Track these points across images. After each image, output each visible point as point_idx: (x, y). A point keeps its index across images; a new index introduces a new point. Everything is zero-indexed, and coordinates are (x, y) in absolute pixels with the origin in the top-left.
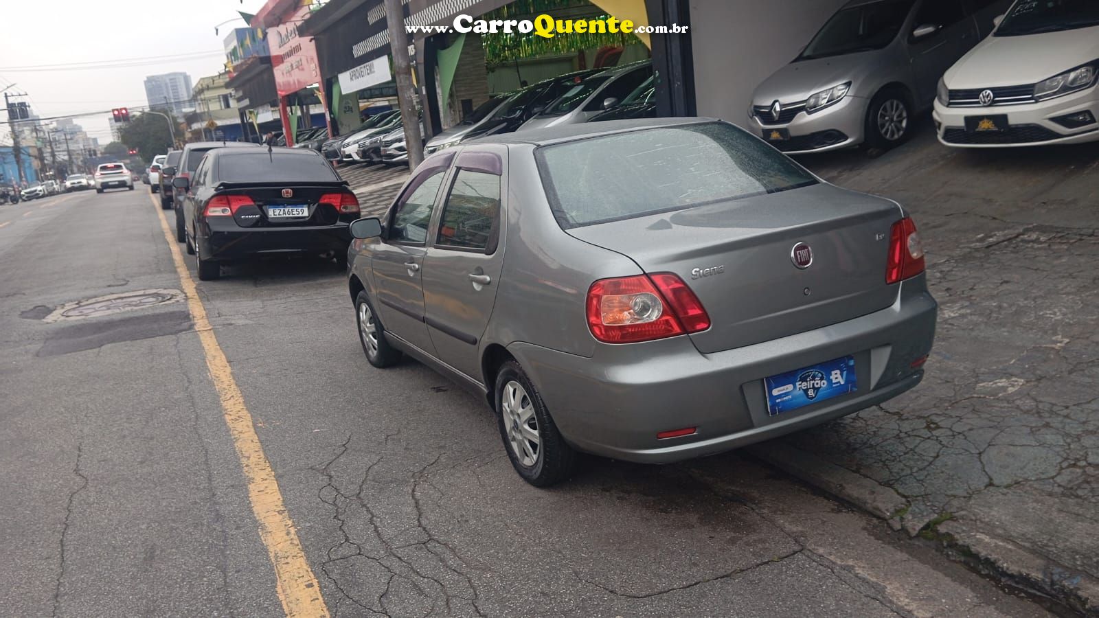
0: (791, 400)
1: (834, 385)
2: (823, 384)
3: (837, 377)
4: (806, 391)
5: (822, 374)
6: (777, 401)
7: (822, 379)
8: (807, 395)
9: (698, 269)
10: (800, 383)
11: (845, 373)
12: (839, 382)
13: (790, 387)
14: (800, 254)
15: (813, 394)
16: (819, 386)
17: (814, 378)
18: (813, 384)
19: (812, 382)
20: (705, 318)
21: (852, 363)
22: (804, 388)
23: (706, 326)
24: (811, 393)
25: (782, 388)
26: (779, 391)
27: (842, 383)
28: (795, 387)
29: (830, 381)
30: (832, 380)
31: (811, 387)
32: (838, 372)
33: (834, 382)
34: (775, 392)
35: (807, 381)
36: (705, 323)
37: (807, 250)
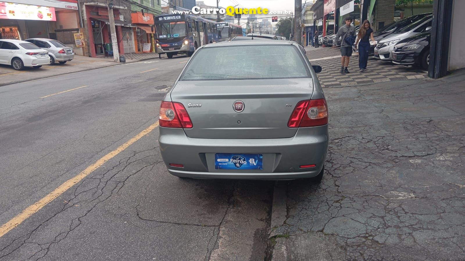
0: (227, 165)
1: (250, 165)
2: (245, 163)
3: (252, 161)
4: (235, 164)
5: (245, 159)
6: (219, 164)
7: (244, 160)
8: (236, 166)
9: (191, 104)
10: (233, 159)
11: (257, 161)
12: (253, 164)
13: (227, 160)
14: (237, 106)
15: (239, 165)
16: (242, 163)
17: (240, 159)
18: (239, 162)
19: (239, 161)
20: (190, 123)
21: (261, 157)
22: (234, 162)
23: (191, 127)
24: (238, 165)
25: (223, 159)
26: (220, 160)
27: (255, 164)
28: (229, 160)
29: (248, 163)
30: (249, 162)
31: (238, 162)
32: (254, 160)
33: (250, 163)
34: (219, 160)
35: (236, 160)
36: (190, 125)
37: (241, 105)
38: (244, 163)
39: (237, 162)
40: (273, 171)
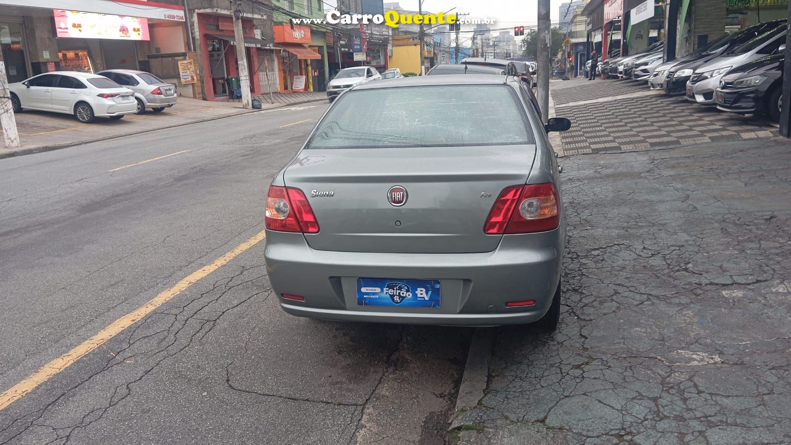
0: (379, 298)
1: (418, 299)
2: (409, 295)
3: (421, 293)
4: (392, 296)
5: (408, 288)
6: (365, 296)
7: (407, 291)
8: (393, 300)
9: (316, 191)
10: (388, 289)
11: (430, 292)
12: (424, 298)
13: (378, 290)
14: (394, 195)
15: (398, 300)
16: (405, 295)
17: (400, 289)
18: (399, 293)
19: (398, 291)
20: (315, 223)
21: (438, 286)
22: (390, 294)
23: (316, 230)
24: (396, 298)
25: (370, 288)
26: (366, 290)
27: (427, 299)
28: (382, 290)
29: (415, 295)
30: (417, 295)
31: (397, 294)
32: (424, 290)
33: (418, 296)
34: (364, 290)
35: (394, 290)
36: (315, 228)
37: (401, 193)
38: (407, 296)
39: (395, 294)
40: (458, 311)
